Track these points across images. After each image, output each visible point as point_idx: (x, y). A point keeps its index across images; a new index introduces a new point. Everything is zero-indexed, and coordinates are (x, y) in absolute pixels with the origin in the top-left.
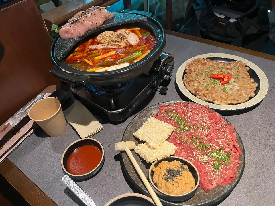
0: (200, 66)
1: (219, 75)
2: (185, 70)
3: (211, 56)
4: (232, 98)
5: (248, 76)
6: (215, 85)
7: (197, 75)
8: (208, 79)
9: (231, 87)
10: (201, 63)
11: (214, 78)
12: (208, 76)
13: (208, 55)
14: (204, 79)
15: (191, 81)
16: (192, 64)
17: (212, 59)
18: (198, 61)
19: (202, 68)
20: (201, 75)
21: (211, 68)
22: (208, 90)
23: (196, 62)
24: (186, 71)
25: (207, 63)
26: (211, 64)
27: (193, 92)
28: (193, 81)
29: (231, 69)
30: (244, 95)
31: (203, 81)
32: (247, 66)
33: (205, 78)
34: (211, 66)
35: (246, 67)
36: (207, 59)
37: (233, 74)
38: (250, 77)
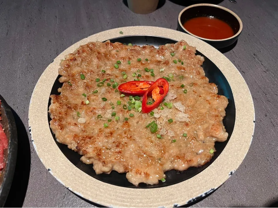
0: (95, 61)
1: (141, 84)
2: (59, 76)
3: (121, 33)
4: (173, 151)
5: (202, 78)
6: (132, 112)
7: (87, 87)
8: (115, 98)
9: (170, 117)
10: (99, 53)
11: (127, 95)
12: (114, 87)
13: (115, 33)
14: (104, 99)
15: (69, 110)
16: (75, 59)
17: (125, 40)
18: (91, 49)
19: (101, 66)
20: (99, 86)
21: (124, 66)
22: (111, 133)
23: (85, 54)
24: (62, 80)
25: (114, 52)
26: (123, 54)
27: (73, 146)
28: (76, 107)
29: (166, 63)
30: (202, 137)
31: (103, 104)
32: (198, 53)
33: (108, 96)
34: (123, 58)
35: (196, 54)
36: (113, 41)
37: (171, 76)
38: (207, 79)
